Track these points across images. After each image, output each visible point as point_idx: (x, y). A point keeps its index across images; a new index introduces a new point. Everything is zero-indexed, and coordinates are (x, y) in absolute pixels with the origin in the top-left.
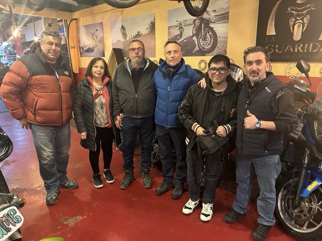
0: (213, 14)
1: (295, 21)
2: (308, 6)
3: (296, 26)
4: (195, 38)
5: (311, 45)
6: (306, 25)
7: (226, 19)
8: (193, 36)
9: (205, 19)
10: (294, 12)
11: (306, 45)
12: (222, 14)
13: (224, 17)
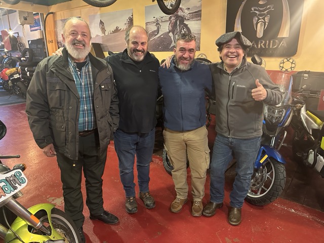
0: (187, 12)
1: (258, 20)
4: (171, 34)
5: (272, 42)
7: (199, 17)
8: (169, 32)
9: (180, 16)
10: (257, 12)
11: (268, 42)
12: (195, 12)
13: (197, 15)
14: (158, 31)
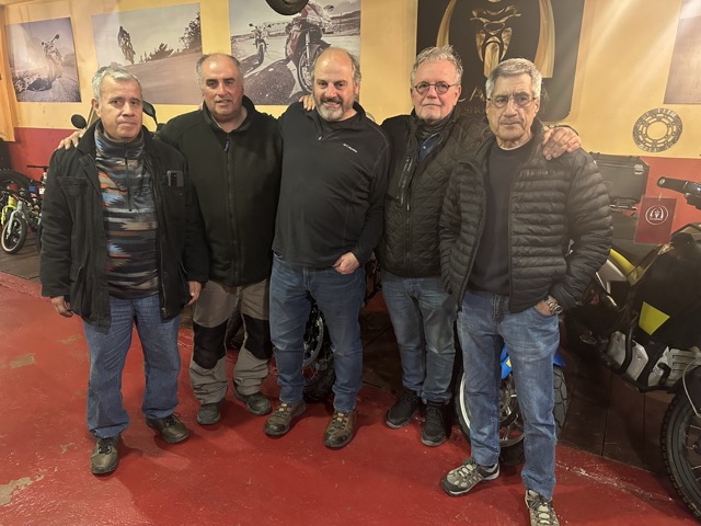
0: (327, 14)
1: (487, 38)
2: (508, 9)
3: (488, 49)
4: (291, 65)
6: (506, 47)
7: (355, 27)
8: (288, 60)
9: (311, 25)
12: (346, 16)
13: (351, 22)
14: (261, 56)
